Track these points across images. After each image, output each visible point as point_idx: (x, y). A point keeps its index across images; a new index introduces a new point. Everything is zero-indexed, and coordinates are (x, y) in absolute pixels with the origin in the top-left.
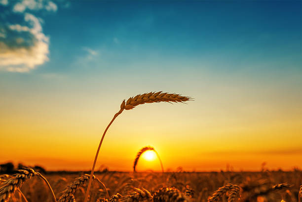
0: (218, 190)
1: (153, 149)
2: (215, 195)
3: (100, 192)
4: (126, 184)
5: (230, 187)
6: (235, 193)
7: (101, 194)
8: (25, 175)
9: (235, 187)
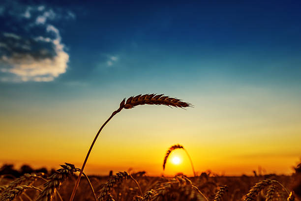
0: (256, 186)
1: (182, 147)
2: (252, 192)
3: (130, 191)
4: (157, 182)
5: (268, 182)
6: (273, 190)
7: (132, 192)
8: (69, 170)
9: (273, 182)
